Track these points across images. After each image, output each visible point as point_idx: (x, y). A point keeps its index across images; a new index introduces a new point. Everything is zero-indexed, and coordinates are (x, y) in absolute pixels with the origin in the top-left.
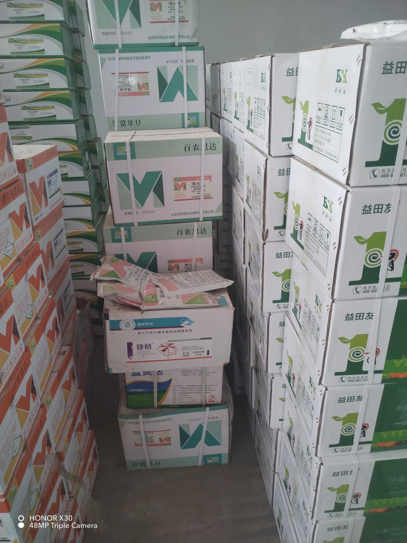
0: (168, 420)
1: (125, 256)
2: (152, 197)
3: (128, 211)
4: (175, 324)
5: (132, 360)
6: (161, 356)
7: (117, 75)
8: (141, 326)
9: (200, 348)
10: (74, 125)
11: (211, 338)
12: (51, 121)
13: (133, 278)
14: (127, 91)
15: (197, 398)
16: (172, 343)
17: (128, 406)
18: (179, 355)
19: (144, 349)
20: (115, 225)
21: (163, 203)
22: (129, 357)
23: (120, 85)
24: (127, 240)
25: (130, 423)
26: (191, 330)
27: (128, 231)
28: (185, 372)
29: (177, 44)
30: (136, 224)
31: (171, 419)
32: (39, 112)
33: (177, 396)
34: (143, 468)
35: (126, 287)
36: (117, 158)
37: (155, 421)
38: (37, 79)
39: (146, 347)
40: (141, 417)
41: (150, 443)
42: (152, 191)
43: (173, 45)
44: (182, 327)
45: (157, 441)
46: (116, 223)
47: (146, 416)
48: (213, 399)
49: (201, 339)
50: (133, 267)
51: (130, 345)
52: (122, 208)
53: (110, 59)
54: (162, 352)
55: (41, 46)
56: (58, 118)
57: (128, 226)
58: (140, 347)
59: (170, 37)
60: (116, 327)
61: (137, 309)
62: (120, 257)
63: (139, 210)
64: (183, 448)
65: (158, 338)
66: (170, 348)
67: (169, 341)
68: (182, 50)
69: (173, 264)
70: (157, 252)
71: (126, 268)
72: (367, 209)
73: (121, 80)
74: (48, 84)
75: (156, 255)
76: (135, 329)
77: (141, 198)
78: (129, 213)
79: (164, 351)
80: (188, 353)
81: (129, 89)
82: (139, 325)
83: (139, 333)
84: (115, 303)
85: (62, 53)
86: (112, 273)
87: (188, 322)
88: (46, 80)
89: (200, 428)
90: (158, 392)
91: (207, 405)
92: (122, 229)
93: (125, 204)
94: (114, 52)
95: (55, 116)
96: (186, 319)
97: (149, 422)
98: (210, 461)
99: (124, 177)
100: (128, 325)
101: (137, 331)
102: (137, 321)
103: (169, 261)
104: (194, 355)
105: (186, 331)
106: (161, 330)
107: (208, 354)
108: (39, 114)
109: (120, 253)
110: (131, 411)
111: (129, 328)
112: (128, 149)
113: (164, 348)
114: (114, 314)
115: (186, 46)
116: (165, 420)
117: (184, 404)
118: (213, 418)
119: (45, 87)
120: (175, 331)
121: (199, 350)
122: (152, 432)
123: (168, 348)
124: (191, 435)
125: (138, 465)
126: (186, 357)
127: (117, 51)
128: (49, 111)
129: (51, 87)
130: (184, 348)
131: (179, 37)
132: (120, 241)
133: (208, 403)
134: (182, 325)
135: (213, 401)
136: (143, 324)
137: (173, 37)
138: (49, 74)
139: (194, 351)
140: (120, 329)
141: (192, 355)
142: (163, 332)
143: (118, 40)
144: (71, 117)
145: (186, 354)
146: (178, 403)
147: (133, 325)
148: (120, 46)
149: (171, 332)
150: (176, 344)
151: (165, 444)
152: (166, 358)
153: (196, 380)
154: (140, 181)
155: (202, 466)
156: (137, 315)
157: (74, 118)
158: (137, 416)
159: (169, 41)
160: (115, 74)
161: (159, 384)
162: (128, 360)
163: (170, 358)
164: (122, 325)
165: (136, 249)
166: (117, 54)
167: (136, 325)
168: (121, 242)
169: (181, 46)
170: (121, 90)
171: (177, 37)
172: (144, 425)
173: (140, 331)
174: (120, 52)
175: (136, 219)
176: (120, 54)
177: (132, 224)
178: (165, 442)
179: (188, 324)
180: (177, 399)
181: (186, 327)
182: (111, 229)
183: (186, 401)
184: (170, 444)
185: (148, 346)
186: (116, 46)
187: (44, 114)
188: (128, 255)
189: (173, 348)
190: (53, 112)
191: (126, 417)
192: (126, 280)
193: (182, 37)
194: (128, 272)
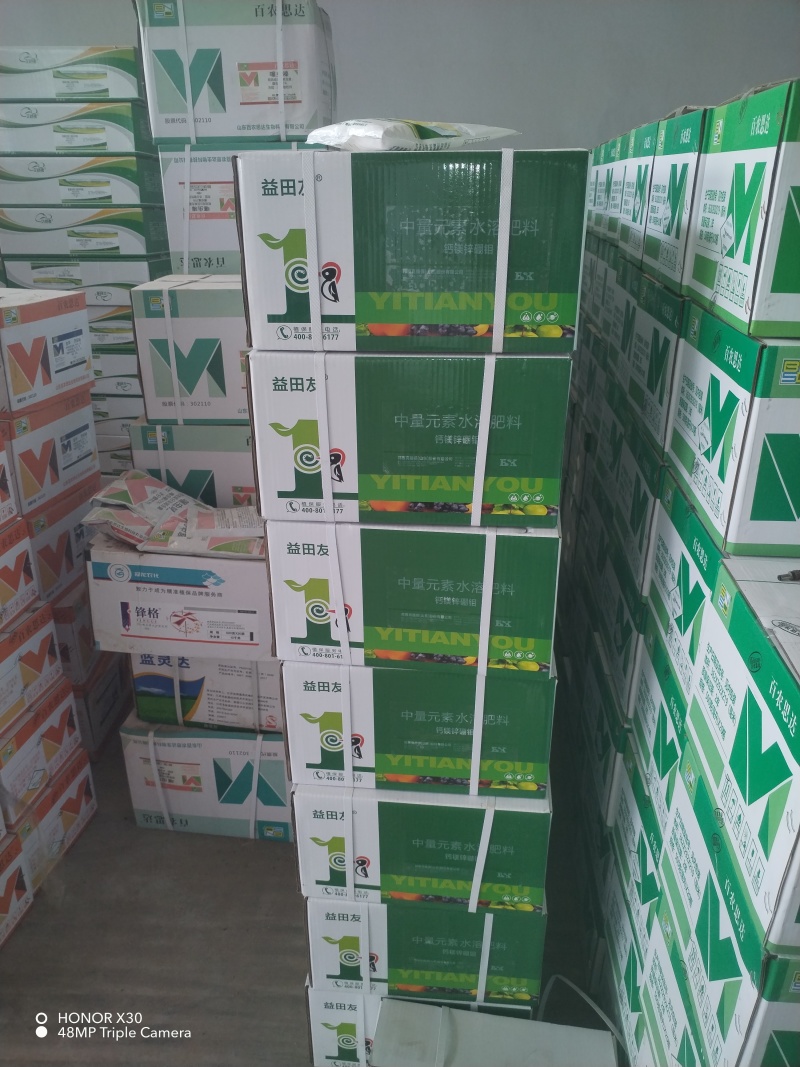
0: (195, 746)
1: (164, 474)
2: (205, 379)
3: (168, 400)
4: (193, 580)
5: (129, 633)
6: (174, 632)
7: (187, 185)
8: (140, 576)
9: (239, 627)
10: (146, 263)
11: (255, 612)
12: (113, 255)
13: (155, 505)
14: (203, 211)
15: (247, 718)
16: (192, 612)
17: (138, 716)
18: (204, 635)
19: (147, 617)
20: (148, 421)
21: (225, 392)
22: (124, 626)
23: (192, 201)
24: (166, 448)
25: (135, 742)
26: (220, 595)
27: (168, 433)
28: (225, 668)
29: (283, 138)
30: (180, 422)
31: (200, 745)
32: (94, 240)
33: (215, 710)
34: (160, 826)
35: (135, 516)
36: (150, 314)
37: (174, 745)
38: (92, 189)
39: (150, 613)
40: (151, 734)
41: (167, 783)
42: (205, 371)
43: (277, 139)
44: (206, 587)
45: (179, 782)
46: (149, 418)
47: (158, 733)
48: (273, 724)
49: (239, 611)
50: (166, 490)
51: (125, 606)
52: (158, 394)
53: (176, 161)
54: (176, 625)
55: (101, 137)
56: (123, 252)
57: (168, 424)
58: (141, 612)
59: (273, 127)
60: (102, 573)
61: (133, 548)
62: (155, 473)
63: (184, 399)
64: (222, 802)
65: (169, 602)
66: (187, 620)
67: (185, 608)
68: (290, 148)
69: (242, 494)
70: (215, 471)
71: (149, 489)
72: (280, 383)
73: (194, 193)
74: (110, 197)
75: (213, 477)
76: (131, 581)
77: (189, 381)
78: (170, 404)
79: (179, 623)
80: (218, 632)
81: (206, 209)
82: (137, 574)
83: (138, 589)
84: (109, 538)
85: (133, 150)
86: (123, 495)
87: (215, 581)
88: (106, 191)
89: (249, 768)
90: (182, 697)
91: (262, 732)
92: (159, 428)
93: (163, 390)
94: (183, 150)
95: (118, 248)
96: (211, 574)
97: (164, 745)
98: (269, 834)
99: (160, 345)
100: (120, 573)
101: (135, 585)
102: (134, 569)
103: (235, 489)
104: (227, 638)
105: (213, 594)
106: (173, 588)
107: (252, 639)
108: (94, 244)
109: (154, 467)
110: (141, 724)
111: (121, 579)
112: (166, 301)
113: (178, 619)
114: (99, 554)
115: (298, 141)
116: (189, 746)
117: (226, 724)
118: (269, 755)
119: (104, 202)
120: (194, 593)
121: (235, 631)
122: (171, 764)
123: (183, 620)
124: (234, 780)
125: (154, 820)
126: (215, 640)
127: (188, 147)
128: (108, 240)
129: (115, 201)
130: (211, 623)
131: (287, 126)
132: (155, 447)
133: (264, 728)
134: (205, 583)
135: (274, 727)
136: (143, 575)
137: (278, 127)
138: (112, 181)
139: (229, 630)
140: (109, 579)
141: (225, 637)
142: (176, 592)
143: (188, 131)
144: (142, 251)
145: (214, 634)
146: (216, 721)
147: (128, 574)
148: (193, 141)
149: (188, 593)
150: (197, 615)
151: (192, 789)
152: (183, 636)
153: (241, 685)
154: (186, 352)
155: (255, 840)
156: (132, 559)
157: (147, 252)
158: (145, 733)
159: (271, 133)
160: (183, 183)
161: (182, 683)
162: (124, 632)
163: (189, 637)
164: (111, 572)
165: (181, 462)
166: (187, 153)
167: (133, 574)
168: (157, 449)
169: (291, 141)
170: (194, 209)
171: (283, 127)
172: (155, 750)
173: (140, 585)
174: (193, 149)
175: (179, 414)
176: (193, 153)
177: (175, 422)
178: (192, 785)
179: (216, 584)
180: (215, 714)
181: (212, 589)
182: (142, 427)
183: (230, 720)
184: (200, 790)
185: (153, 613)
186: (187, 140)
187: (101, 244)
188: (167, 471)
189: (193, 620)
190: (114, 242)
191: (130, 732)
192: (142, 506)
193: (292, 126)
194: (150, 496)
